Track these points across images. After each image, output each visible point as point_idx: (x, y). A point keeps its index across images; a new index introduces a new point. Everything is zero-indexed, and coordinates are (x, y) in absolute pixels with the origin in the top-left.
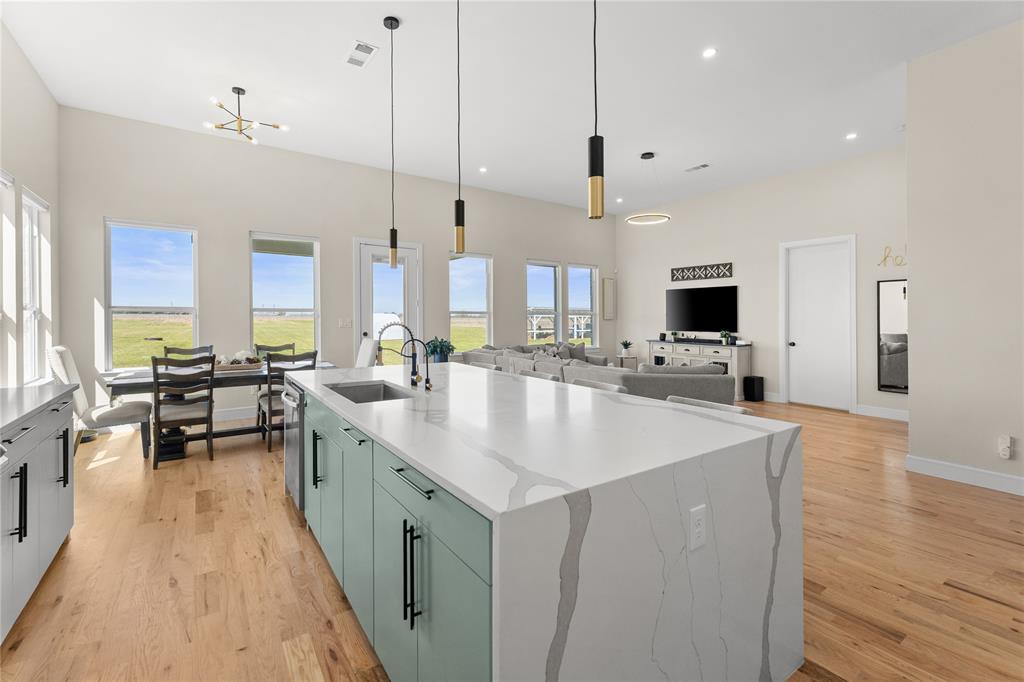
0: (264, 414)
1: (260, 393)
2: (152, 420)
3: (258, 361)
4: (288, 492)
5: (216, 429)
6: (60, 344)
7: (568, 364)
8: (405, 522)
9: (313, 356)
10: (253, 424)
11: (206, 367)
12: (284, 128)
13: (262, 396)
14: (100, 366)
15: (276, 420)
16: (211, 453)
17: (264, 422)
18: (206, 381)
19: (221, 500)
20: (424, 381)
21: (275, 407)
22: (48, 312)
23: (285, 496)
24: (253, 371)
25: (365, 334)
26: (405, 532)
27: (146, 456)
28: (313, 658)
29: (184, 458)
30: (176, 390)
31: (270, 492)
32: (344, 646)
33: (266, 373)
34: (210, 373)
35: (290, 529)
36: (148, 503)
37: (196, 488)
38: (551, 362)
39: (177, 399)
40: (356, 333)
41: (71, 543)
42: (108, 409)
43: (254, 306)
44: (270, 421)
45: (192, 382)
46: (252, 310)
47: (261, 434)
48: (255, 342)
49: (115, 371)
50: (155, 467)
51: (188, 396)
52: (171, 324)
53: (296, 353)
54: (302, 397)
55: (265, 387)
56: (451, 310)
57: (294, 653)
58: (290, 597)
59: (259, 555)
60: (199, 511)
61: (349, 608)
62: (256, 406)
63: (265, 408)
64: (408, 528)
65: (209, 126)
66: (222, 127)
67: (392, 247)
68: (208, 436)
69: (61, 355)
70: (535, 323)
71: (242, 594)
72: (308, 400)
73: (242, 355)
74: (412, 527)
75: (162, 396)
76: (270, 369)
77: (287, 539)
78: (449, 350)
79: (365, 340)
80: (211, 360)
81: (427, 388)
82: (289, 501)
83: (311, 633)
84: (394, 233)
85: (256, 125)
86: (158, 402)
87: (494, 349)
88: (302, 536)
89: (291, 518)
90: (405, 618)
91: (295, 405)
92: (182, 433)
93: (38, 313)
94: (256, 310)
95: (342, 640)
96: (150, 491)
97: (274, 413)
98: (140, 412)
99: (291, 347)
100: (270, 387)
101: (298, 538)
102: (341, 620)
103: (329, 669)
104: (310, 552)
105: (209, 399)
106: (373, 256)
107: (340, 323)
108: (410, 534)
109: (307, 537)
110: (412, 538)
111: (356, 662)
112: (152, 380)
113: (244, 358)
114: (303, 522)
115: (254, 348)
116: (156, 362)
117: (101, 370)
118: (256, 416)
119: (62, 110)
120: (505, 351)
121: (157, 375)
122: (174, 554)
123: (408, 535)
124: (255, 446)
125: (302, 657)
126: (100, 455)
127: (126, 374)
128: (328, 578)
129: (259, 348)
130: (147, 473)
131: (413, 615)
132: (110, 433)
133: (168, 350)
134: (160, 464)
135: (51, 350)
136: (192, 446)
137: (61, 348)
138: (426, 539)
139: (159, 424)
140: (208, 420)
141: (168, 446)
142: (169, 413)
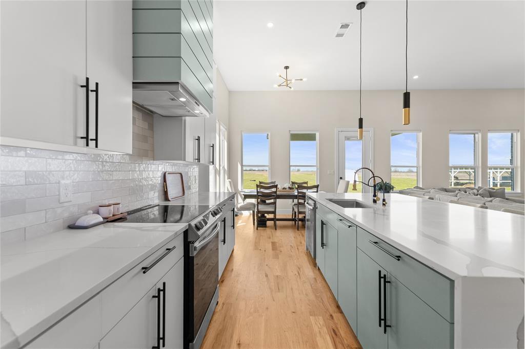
0: (295, 213)
1: (293, 204)
2: (256, 210)
3: (293, 189)
4: (307, 249)
5: (277, 217)
6: (229, 179)
7: (491, 201)
8: (380, 272)
9: (317, 187)
10: (291, 217)
11: (274, 190)
12: (304, 80)
13: (294, 205)
14: (240, 188)
15: (301, 216)
16: (275, 227)
17: (295, 216)
18: (274, 196)
19: (280, 247)
20: (381, 200)
21: (301, 210)
22: (226, 168)
23: (306, 251)
24: (291, 193)
25: (341, 178)
26: (380, 277)
27: (254, 224)
28: (325, 329)
29: (266, 227)
30: (263, 199)
31: (299, 248)
32: (340, 331)
33: (296, 194)
34: (275, 192)
35: (309, 266)
36: (256, 243)
37: (271, 240)
38: (474, 199)
39: (263, 202)
40: (336, 178)
41: (234, 251)
42: (243, 204)
43: (291, 165)
44: (298, 216)
45: (269, 196)
46: (290, 166)
47: (294, 222)
48: (291, 180)
49: (244, 190)
50: (257, 229)
51: (267, 201)
52: (259, 175)
53: (309, 185)
54: (315, 204)
55: (296, 201)
56: (391, 164)
57: (316, 324)
58: (312, 297)
59: (298, 274)
60: (273, 250)
61: (341, 312)
62: (292, 210)
63: (296, 210)
64: (382, 276)
65: (276, 86)
66: (280, 85)
67: (360, 128)
68: (274, 219)
69: (230, 182)
70: (453, 175)
71: (292, 289)
72: (318, 205)
73: (287, 185)
74: (385, 276)
75: (259, 200)
76: (298, 192)
77: (309, 271)
78: (391, 188)
79: (341, 181)
80: (276, 186)
81: (384, 205)
82: (308, 254)
83: (323, 317)
84: (361, 120)
85: (293, 81)
86: (258, 203)
87: (423, 189)
88: (315, 271)
89: (309, 262)
90: (380, 326)
91: (311, 208)
92: (266, 217)
93: (224, 167)
94: (292, 166)
95: (339, 326)
96: (256, 238)
97: (300, 213)
98: (252, 206)
99: (306, 183)
100: (298, 201)
101: (313, 272)
102: (337, 316)
103: (333, 338)
104: (319, 279)
105: (275, 203)
106: (345, 137)
107: (328, 173)
108: (384, 280)
109: (317, 272)
110: (385, 282)
111: (347, 340)
112: (256, 194)
113: (288, 187)
114: (315, 265)
115: (291, 183)
116: (257, 186)
117: (240, 190)
118: (291, 214)
119: (230, 92)
120: (432, 191)
121: (258, 192)
122: (266, 264)
123: (382, 280)
124: (292, 227)
125: (320, 327)
126: (240, 221)
127: (248, 191)
128: (329, 294)
129: (293, 183)
130: (254, 231)
131: (386, 326)
132: (242, 214)
133: (260, 183)
134: (259, 228)
135: (227, 181)
136: (269, 223)
137: (230, 180)
138: (394, 284)
139: (258, 212)
140: (274, 213)
141: (261, 222)
142: (262, 208)
